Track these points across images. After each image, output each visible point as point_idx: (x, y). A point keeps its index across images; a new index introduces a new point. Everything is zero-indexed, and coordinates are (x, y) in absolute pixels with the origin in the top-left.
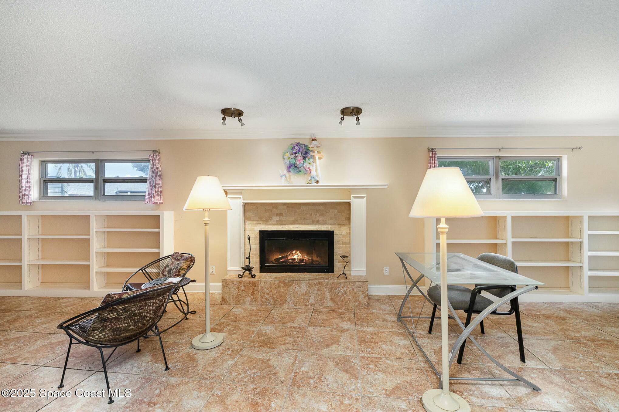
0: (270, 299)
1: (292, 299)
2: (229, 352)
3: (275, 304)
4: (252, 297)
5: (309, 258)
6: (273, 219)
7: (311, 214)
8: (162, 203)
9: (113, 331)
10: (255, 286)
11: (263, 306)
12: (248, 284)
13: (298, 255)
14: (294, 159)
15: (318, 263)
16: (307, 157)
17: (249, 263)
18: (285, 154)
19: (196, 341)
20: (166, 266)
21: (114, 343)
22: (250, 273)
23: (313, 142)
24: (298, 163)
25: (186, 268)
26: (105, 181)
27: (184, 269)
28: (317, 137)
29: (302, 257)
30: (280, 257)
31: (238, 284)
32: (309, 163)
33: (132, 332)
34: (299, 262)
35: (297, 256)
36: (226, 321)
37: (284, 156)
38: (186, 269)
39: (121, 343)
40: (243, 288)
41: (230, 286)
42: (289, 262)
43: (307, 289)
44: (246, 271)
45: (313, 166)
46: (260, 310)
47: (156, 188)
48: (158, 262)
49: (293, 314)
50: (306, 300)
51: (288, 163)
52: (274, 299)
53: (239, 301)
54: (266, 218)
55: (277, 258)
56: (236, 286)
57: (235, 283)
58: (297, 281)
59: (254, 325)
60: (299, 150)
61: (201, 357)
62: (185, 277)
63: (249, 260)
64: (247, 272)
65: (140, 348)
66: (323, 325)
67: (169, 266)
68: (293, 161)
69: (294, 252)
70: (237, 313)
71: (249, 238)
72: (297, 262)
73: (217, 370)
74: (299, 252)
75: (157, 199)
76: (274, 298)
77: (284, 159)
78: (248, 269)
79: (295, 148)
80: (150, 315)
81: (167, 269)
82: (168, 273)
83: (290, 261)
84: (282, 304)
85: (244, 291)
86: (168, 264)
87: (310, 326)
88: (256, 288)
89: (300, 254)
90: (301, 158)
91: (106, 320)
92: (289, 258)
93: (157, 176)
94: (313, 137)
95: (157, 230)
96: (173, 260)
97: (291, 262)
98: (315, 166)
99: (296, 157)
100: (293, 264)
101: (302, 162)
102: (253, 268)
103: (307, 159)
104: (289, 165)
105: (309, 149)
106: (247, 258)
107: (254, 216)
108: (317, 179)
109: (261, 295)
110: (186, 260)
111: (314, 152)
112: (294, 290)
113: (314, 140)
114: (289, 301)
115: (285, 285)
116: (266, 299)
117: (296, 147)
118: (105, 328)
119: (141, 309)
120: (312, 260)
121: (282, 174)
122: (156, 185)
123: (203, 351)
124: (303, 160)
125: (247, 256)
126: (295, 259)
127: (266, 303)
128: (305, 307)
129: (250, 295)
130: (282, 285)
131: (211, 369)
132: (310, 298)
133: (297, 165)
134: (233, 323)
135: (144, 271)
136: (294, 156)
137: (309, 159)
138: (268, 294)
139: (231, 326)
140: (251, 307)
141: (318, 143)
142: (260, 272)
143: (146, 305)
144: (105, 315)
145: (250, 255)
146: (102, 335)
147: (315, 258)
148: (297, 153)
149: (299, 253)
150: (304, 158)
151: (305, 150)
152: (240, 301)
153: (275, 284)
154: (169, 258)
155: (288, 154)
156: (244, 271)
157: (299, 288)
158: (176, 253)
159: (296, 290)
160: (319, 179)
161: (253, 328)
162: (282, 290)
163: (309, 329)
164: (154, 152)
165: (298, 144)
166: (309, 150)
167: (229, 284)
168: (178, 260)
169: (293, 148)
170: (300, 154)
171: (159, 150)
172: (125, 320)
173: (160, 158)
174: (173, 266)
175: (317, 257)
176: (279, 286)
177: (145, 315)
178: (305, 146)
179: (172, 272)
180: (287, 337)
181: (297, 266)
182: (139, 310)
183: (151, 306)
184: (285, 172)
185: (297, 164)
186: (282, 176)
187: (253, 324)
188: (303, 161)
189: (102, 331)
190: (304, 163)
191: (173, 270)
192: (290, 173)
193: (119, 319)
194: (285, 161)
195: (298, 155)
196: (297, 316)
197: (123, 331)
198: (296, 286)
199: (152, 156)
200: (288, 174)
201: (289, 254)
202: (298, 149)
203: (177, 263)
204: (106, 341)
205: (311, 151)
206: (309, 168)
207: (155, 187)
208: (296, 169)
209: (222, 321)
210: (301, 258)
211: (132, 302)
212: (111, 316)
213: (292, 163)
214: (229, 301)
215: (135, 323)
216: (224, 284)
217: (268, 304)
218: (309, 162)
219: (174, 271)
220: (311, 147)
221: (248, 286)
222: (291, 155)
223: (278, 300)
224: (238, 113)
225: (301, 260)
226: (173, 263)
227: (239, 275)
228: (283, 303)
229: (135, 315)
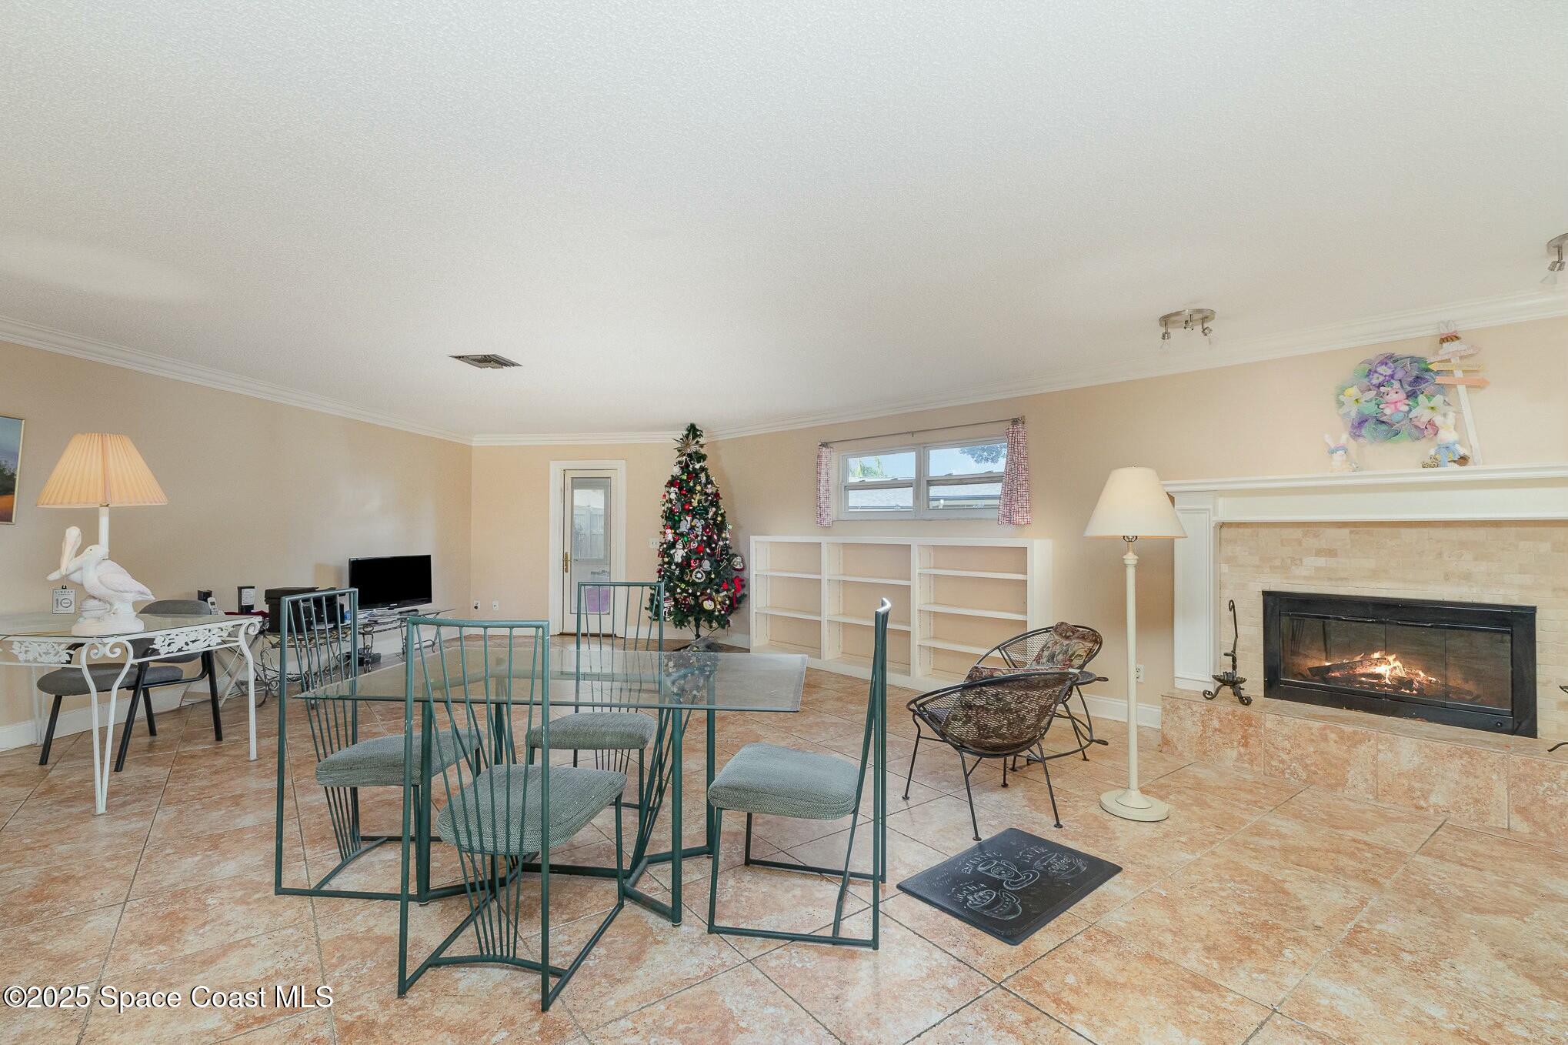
0: (1295, 764)
1: (1366, 780)
2: (1183, 839)
3: (1309, 782)
4: (1242, 750)
5: (1434, 679)
6: (1304, 564)
7: (1440, 554)
8: (1028, 523)
9: (979, 728)
10: (1251, 725)
11: (1274, 779)
12: (1230, 717)
13: (1392, 666)
14: (1374, 402)
15: (1468, 697)
16: (1422, 393)
17: (1234, 667)
18: (1342, 391)
19: (1107, 799)
20: (1044, 647)
21: (979, 750)
22: (1237, 694)
23: (1445, 345)
24: (1388, 411)
25: (1085, 654)
26: (931, 483)
27: (1081, 656)
28: (1460, 328)
29: (1408, 673)
30: (1328, 664)
31: (1203, 713)
32: (1432, 408)
33: (1003, 740)
34: (1396, 688)
35: (1388, 668)
36: (1173, 784)
37: (1341, 397)
38: (1084, 657)
39: (987, 752)
40: (1216, 724)
41: (1182, 713)
42: (1362, 682)
43: (1423, 764)
44: (1225, 685)
45: (1445, 415)
46: (1264, 784)
47: (1019, 493)
48: (1024, 638)
49: (1369, 816)
50: (1419, 793)
51: (1353, 414)
52: (1306, 767)
53: (1205, 753)
54: (1283, 560)
55: (1317, 665)
56: (1198, 715)
57: (1195, 709)
58: (1384, 735)
59: (1245, 809)
60: (1392, 376)
61: (1121, 828)
62: (1084, 670)
63: (1234, 660)
64: (1228, 689)
65: (1007, 782)
66: (1471, 864)
67: (1049, 647)
68: (1370, 409)
69: (1377, 655)
70: (1200, 776)
71: (1232, 607)
72: (1386, 685)
73: (1155, 858)
74: (1394, 657)
75: (1020, 515)
76: (1307, 765)
77: (1341, 404)
78: (1230, 682)
79: (1376, 372)
80: (1031, 719)
81: (1046, 653)
82: (1048, 661)
83: (1363, 679)
84: (1332, 787)
85: (1220, 731)
86: (1046, 645)
87: (1420, 854)
88: (1252, 729)
89: (1398, 664)
90: (1402, 395)
91: (970, 707)
92: (1360, 670)
93: (1020, 469)
94: (1445, 331)
95: (1020, 577)
96: (1057, 637)
97: (1366, 683)
98: (1451, 415)
99: (1380, 395)
100: (1374, 689)
101: (1406, 408)
102: (1243, 681)
103: (1421, 398)
104: (1357, 420)
105: (1430, 367)
106: (1226, 655)
107: (1247, 553)
108: (1462, 451)
109: (1266, 751)
110: (1083, 638)
111: (1450, 373)
112: (1374, 758)
113: (1452, 338)
114: (1355, 783)
115: (1342, 738)
116: (1282, 762)
117: (1379, 370)
118: (969, 719)
119: (1019, 703)
120: (1446, 685)
121: (1333, 446)
122: (1019, 488)
123: (1125, 821)
124: (1407, 402)
125: (1229, 651)
126: (1379, 676)
127: (1283, 772)
128: (1413, 810)
129: (1235, 743)
130: (1333, 736)
131: (1143, 852)
132: (1432, 791)
133: (1384, 419)
134: (1191, 793)
135: (1003, 651)
136: (1373, 393)
137: (1430, 397)
138: (1290, 751)
139: (1185, 796)
140: (1238, 773)
141: (1464, 347)
142: (1265, 696)
143: (1028, 698)
144: (970, 696)
145: (1235, 649)
146: (965, 729)
147: (1456, 680)
148: (1383, 386)
149: (1395, 660)
150: (1412, 395)
151: (1415, 373)
152: (1209, 753)
153: (1310, 729)
154: (1047, 632)
155: (1353, 391)
156: (1219, 684)
157: (1389, 754)
158: (1062, 623)
159: (1381, 757)
160: (1472, 452)
161: (1241, 813)
162: (1333, 748)
163: (1416, 859)
164: (1015, 421)
165: (1389, 359)
166: (1428, 370)
167: (1178, 708)
168: (1067, 638)
169: (1370, 373)
170: (1396, 385)
171: (1024, 417)
172: (995, 714)
173: (1026, 432)
174: (1057, 649)
175: (1466, 680)
176: (1326, 739)
177: (1023, 715)
178: (1414, 360)
179: (1055, 659)
180: (1340, 856)
181: (1386, 696)
182: (1016, 702)
183: (1035, 700)
184: (1345, 437)
185: (1386, 415)
186: (1332, 452)
187: (1243, 806)
188: (1408, 405)
189: (965, 723)
190: (1410, 410)
191: (1059, 654)
192: (1361, 440)
193: (988, 710)
194: (1343, 411)
195: (1389, 389)
196: (1382, 824)
197: (993, 732)
198: (1380, 747)
199: (1011, 430)
200: (1354, 442)
201: (1358, 658)
202: (1389, 372)
203: (1066, 642)
204: (968, 742)
205: (1438, 373)
206: (1431, 422)
207: (1017, 490)
208: (1384, 427)
209: (1162, 781)
210: (1403, 674)
211: (1008, 686)
212: (978, 702)
213: (1367, 412)
214: (1180, 748)
215: (1010, 724)
216: (1168, 707)
217: (1287, 776)
218: (1432, 404)
219: (1060, 657)
220: (1440, 362)
221: (1230, 720)
222: (1362, 392)
223: (1319, 772)
224: (1202, 318)
225: (1403, 683)
226: (1056, 643)
227: (1204, 694)
228: (1338, 785)
229: (1010, 710)
